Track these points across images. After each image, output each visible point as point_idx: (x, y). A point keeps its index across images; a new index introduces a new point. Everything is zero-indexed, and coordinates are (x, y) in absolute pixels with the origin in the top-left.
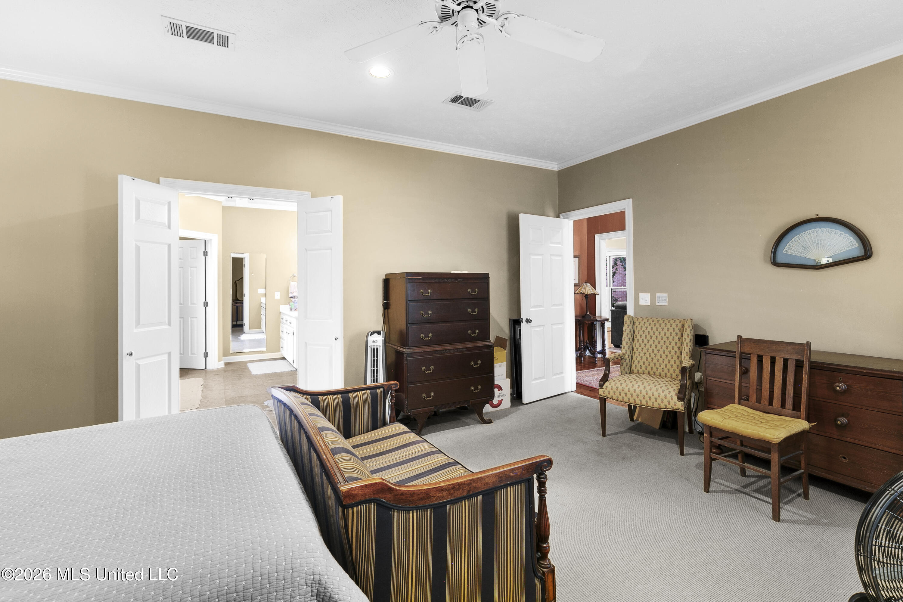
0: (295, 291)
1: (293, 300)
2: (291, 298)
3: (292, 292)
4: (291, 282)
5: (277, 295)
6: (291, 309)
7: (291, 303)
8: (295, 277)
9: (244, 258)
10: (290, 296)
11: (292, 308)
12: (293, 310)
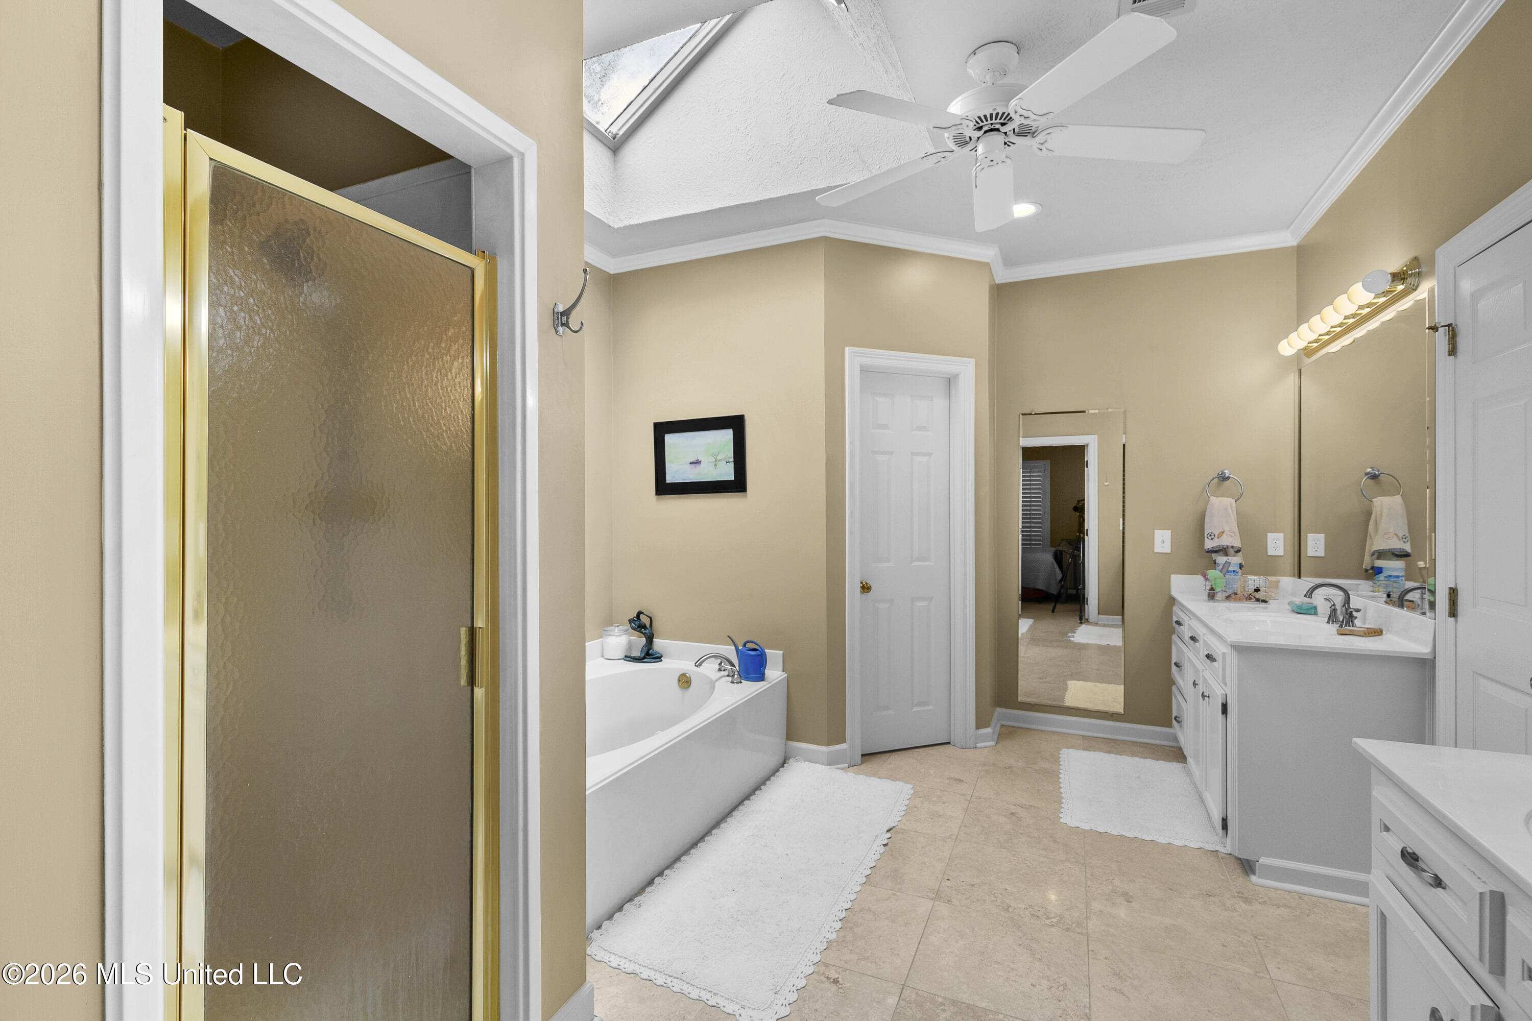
0: (1226, 528)
1: (1221, 559)
2: (1211, 551)
3: (1216, 533)
4: (1213, 499)
5: (1163, 541)
6: (1212, 595)
7: (1211, 573)
8: (1227, 483)
9: (1087, 445)
10: (1209, 544)
11: (1217, 590)
12: (1219, 596)
